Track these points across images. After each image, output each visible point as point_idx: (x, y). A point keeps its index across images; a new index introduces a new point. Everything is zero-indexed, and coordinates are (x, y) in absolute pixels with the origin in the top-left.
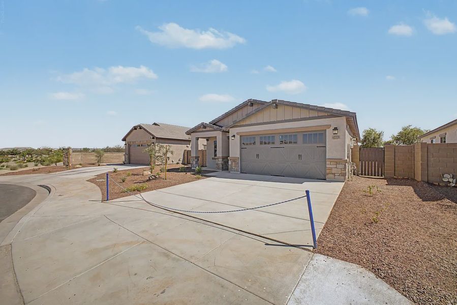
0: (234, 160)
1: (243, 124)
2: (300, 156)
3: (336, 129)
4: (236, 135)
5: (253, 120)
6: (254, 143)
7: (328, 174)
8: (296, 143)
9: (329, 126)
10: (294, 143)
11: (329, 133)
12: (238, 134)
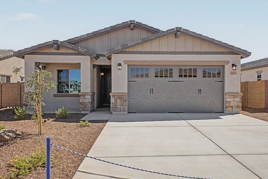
0: (120, 97)
1: (133, 50)
2: (200, 91)
3: (233, 65)
4: (122, 64)
5: (147, 47)
6: (147, 76)
7: (227, 107)
8: (195, 76)
9: (228, 62)
10: (194, 76)
11: (228, 68)
12: (125, 62)
